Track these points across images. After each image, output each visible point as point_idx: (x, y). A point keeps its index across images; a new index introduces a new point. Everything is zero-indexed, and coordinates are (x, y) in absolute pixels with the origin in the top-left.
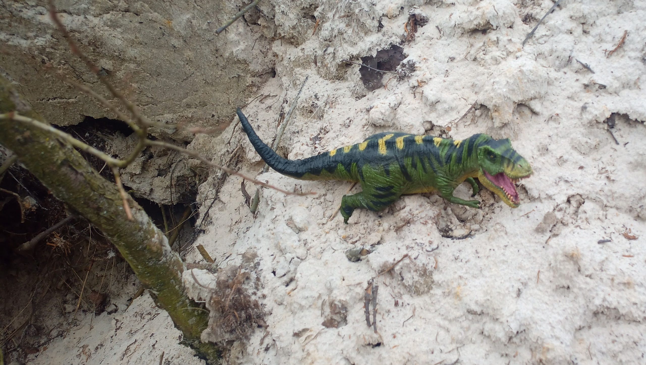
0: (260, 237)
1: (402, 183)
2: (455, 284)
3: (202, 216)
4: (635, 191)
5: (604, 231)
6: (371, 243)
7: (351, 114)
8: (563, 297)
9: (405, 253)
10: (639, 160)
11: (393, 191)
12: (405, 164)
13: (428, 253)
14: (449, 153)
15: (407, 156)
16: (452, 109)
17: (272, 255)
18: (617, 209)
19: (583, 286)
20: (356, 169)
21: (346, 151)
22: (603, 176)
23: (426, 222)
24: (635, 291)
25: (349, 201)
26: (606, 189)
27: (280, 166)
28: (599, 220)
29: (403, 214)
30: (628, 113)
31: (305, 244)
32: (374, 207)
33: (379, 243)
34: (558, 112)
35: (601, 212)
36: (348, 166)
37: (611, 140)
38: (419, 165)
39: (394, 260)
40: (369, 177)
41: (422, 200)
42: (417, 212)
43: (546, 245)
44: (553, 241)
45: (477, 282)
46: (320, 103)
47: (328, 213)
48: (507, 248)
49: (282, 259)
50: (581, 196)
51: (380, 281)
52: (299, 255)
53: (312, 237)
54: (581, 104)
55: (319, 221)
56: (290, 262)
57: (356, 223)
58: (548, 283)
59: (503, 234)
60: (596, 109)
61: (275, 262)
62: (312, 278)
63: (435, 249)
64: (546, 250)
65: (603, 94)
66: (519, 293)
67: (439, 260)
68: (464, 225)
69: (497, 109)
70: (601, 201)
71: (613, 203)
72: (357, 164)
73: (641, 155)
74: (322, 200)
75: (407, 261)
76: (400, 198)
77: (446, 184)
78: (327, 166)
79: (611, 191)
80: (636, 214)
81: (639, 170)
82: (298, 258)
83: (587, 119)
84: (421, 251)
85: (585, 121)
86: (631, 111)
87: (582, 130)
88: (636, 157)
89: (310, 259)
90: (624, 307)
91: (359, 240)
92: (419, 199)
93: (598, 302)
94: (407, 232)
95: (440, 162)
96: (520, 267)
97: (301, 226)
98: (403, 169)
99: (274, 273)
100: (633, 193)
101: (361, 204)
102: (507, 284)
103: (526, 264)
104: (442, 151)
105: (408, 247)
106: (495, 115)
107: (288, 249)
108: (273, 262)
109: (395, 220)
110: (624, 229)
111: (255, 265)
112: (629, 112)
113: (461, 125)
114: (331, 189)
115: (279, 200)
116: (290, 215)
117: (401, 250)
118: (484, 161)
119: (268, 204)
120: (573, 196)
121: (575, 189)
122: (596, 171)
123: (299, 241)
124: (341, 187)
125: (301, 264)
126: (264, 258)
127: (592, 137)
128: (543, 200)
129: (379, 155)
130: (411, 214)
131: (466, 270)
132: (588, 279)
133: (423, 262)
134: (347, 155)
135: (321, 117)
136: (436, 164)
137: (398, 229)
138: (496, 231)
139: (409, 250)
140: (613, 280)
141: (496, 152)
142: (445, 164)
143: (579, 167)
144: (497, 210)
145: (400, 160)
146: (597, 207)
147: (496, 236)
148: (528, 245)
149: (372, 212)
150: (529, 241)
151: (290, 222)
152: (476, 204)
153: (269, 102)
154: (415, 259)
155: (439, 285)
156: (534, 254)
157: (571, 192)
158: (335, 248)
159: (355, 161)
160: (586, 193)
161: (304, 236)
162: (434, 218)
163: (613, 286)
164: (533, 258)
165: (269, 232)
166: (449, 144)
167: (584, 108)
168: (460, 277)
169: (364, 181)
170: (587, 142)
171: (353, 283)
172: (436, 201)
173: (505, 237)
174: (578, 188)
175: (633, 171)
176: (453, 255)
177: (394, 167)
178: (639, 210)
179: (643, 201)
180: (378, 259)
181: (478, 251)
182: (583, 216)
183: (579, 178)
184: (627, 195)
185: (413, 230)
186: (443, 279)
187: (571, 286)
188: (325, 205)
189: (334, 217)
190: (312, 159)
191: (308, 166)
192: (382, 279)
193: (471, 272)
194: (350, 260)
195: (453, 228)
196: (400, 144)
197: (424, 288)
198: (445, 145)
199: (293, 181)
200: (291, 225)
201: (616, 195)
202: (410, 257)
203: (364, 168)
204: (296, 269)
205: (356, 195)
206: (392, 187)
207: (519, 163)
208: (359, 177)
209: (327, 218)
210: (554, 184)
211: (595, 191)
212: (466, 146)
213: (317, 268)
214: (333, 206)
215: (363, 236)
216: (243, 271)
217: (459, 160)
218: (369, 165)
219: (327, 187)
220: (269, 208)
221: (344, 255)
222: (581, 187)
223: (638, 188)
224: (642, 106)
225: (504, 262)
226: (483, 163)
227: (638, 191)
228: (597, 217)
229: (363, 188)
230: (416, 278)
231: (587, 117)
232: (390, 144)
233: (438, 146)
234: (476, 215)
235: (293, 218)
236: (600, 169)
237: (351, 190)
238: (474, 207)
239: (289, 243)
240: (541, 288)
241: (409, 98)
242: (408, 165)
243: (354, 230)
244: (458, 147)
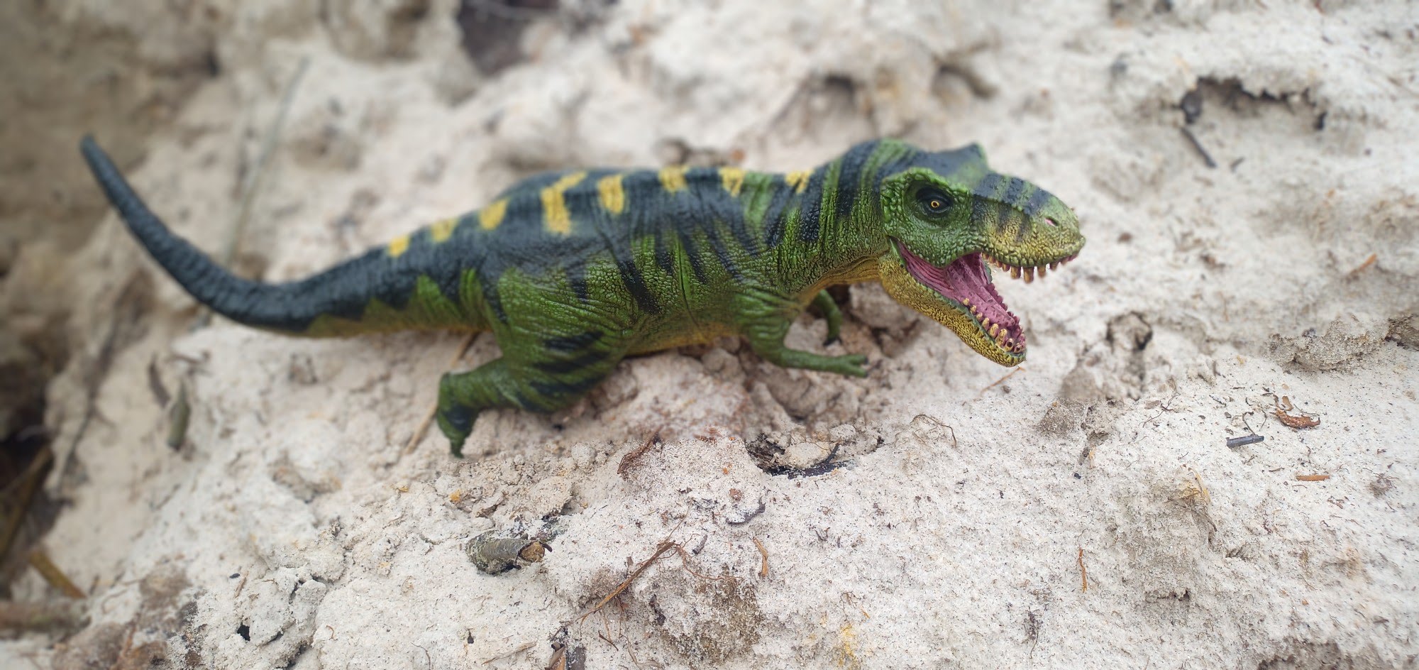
0: (193, 520)
1: (627, 321)
2: (833, 622)
3: (61, 462)
4: (1285, 290)
5: (1222, 411)
6: (544, 509)
7: (442, 145)
8: (1167, 625)
9: (661, 535)
10: (1290, 200)
11: (599, 346)
12: (634, 258)
13: (735, 530)
14: (777, 210)
15: (639, 232)
16: (740, 98)
17: (235, 576)
18: (1237, 344)
19: (1228, 586)
20: (478, 288)
21: (441, 236)
22: (1193, 255)
23: (712, 432)
24: (1369, 581)
25: (464, 390)
26: (1209, 289)
27: (235, 303)
28: (1200, 381)
29: (636, 413)
30: (1241, 76)
31: (336, 534)
32: (543, 402)
33: (567, 509)
34: (1045, 84)
35: (1203, 359)
36: (449, 281)
37: (1190, 157)
38: (681, 259)
39: (630, 561)
40: (522, 309)
41: (686, 368)
42: (680, 403)
43: (1083, 470)
44: (1101, 454)
45: (896, 605)
46: (348, 124)
47: (401, 431)
48: (966, 489)
49: (265, 589)
50: (1140, 316)
51: (588, 631)
52: (320, 570)
53: (357, 509)
54: (1107, 60)
55: (374, 458)
56: (293, 595)
57: (488, 454)
58: (1116, 588)
59: (944, 446)
60: (1154, 68)
61: (245, 594)
62: (368, 640)
63: (754, 515)
64: (1088, 482)
65: (1164, 27)
66: (1032, 626)
67: (772, 548)
68: (810, 430)
69: (886, 77)
70: (1200, 327)
71: (1227, 331)
72: (478, 273)
73: (1295, 188)
74: (378, 392)
75: (672, 562)
76: (618, 369)
77: (770, 309)
78: (382, 290)
79: (1219, 295)
80: (1290, 354)
81: (1287, 232)
82: (316, 578)
83: (1131, 97)
84: (709, 525)
85: (1126, 105)
86: (1249, 68)
87: (1119, 131)
88: (1277, 196)
89: (358, 580)
90: (1351, 635)
91: (502, 504)
92: (677, 365)
93: (1277, 630)
94: (656, 470)
95: (748, 243)
96: (1019, 545)
97: (317, 478)
98: (631, 278)
99: (244, 631)
100: (1281, 297)
101: (500, 394)
102: (993, 603)
103: (1033, 530)
104: (752, 208)
105: (666, 518)
106: (881, 97)
107: (281, 557)
108: (240, 599)
109: (607, 433)
110: (1271, 400)
111: (181, 615)
112: (1244, 70)
113: (774, 143)
114: (404, 360)
115: (246, 405)
116: (283, 446)
117: (646, 530)
118: (905, 222)
119: (212, 421)
120: (1119, 319)
121: (1124, 299)
122: (1167, 244)
123: (316, 525)
124: (431, 350)
125: (328, 598)
126: (208, 587)
127: (1146, 151)
128: (1041, 339)
129: (549, 235)
130: (658, 411)
131: (859, 571)
132: (1237, 563)
133: (724, 559)
134: (446, 248)
135: (351, 163)
136: (735, 252)
137: (629, 464)
138: (922, 439)
139: (672, 525)
140: (1305, 556)
141: (953, 187)
142: (764, 247)
143: (1116, 236)
144: (898, 379)
145: (617, 247)
146: (1189, 346)
147: (926, 455)
148: (1026, 472)
149: (533, 418)
150: (1028, 463)
151: (283, 471)
152: (857, 364)
153: (206, 145)
154: (696, 552)
155: (781, 627)
156: (1051, 501)
157: (1114, 309)
158: (431, 538)
159: (469, 266)
160: (1157, 307)
161: (330, 507)
162: (733, 420)
163: (1310, 575)
164: (1053, 511)
165: (220, 505)
166: (772, 185)
167: (1118, 70)
168: (848, 596)
169: (505, 322)
170: (1133, 166)
171: (504, 649)
172: (723, 368)
173: (954, 455)
174: (1130, 295)
175: (1270, 235)
176: (811, 528)
177: (600, 270)
178: (1302, 343)
179: (1312, 316)
180: (576, 562)
181: (881, 506)
182: (1161, 373)
183: (1129, 267)
184: (1266, 304)
185: (676, 461)
186: (792, 607)
187: (1194, 590)
188: (388, 406)
189: (419, 441)
190: (335, 273)
191: (323, 294)
192: (594, 623)
193: (874, 576)
194: (482, 568)
195: (783, 442)
196: (613, 199)
197: (732, 639)
198: (759, 188)
199: (284, 346)
200: (288, 478)
201: (1233, 307)
202: (680, 551)
203: (504, 281)
204: (312, 614)
205: (482, 369)
206: (597, 335)
207: (1046, 212)
208: (489, 313)
209: (397, 448)
210: (1063, 289)
211: (1182, 299)
212: (830, 185)
213: (381, 606)
214: (413, 409)
215: (512, 489)
216: (140, 638)
217: (810, 229)
218: (518, 270)
219: (389, 353)
220: (218, 430)
221: (464, 556)
222: (1140, 292)
223: (1296, 282)
224: (1280, 52)
225: (966, 532)
226: (902, 230)
227: (1296, 289)
228: (1194, 373)
229: (502, 347)
230: (706, 613)
231: (1129, 93)
232: (581, 202)
233: (735, 193)
234: (836, 397)
235: (294, 455)
236: (1179, 237)
237: (462, 356)
238: (853, 373)
239: (283, 537)
240: (1097, 604)
241: (609, 81)
242: (643, 260)
243: (485, 474)
244: (801, 189)
